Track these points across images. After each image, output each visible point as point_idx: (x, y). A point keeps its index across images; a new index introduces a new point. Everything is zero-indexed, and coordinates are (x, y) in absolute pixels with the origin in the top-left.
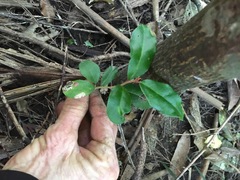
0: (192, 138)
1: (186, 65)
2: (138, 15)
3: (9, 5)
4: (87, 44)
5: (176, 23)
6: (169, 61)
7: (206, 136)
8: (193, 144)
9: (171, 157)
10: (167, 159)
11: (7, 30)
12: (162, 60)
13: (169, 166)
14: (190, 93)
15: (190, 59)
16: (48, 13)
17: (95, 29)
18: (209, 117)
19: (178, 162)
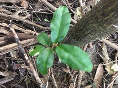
0: (104, 67)
1: (108, 19)
2: (71, 4)
3: (4, 1)
4: (46, 20)
5: (91, 7)
6: (97, 18)
7: (111, 65)
8: (105, 70)
9: (94, 78)
10: (92, 79)
11: (3, 14)
12: (92, 19)
13: (93, 82)
14: (101, 43)
15: (111, 14)
16: (25, 5)
17: (50, 12)
18: (112, 55)
19: (97, 80)
